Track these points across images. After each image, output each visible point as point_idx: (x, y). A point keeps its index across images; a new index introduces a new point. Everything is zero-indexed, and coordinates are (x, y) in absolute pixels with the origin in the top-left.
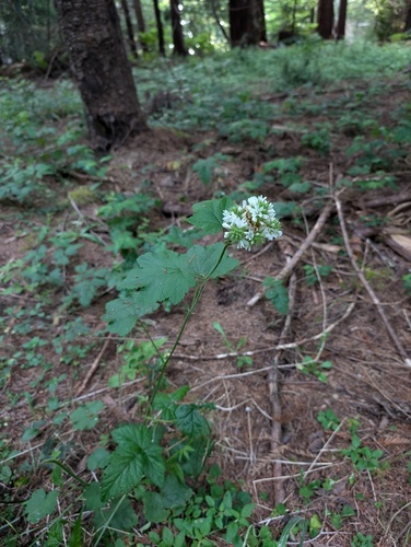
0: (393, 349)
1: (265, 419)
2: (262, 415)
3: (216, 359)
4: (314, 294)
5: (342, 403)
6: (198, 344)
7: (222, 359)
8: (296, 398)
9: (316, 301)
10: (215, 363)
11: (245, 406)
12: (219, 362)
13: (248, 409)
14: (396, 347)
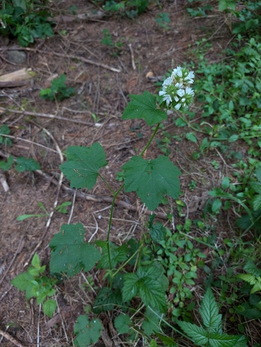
0: (86, 127)
1: (111, 209)
2: (108, 210)
3: (49, 228)
4: (19, 146)
5: (113, 166)
6: (26, 238)
7: (50, 224)
8: (100, 188)
9: (27, 148)
10: (51, 230)
11: (97, 219)
12: (52, 227)
13: (100, 217)
14: (86, 125)
